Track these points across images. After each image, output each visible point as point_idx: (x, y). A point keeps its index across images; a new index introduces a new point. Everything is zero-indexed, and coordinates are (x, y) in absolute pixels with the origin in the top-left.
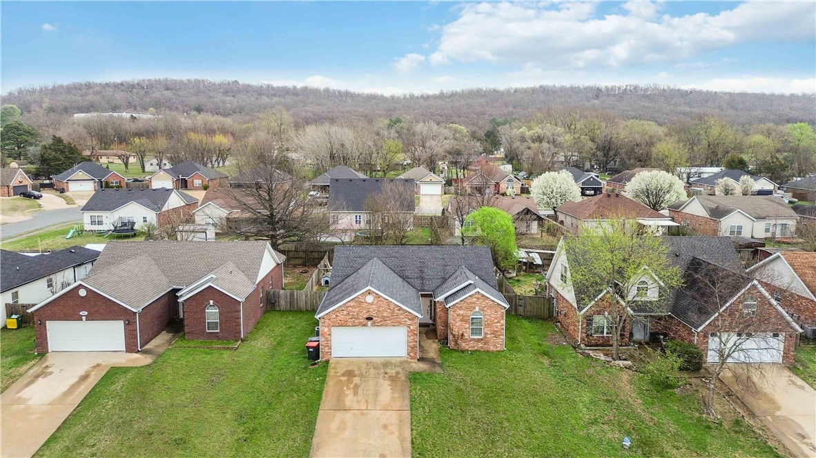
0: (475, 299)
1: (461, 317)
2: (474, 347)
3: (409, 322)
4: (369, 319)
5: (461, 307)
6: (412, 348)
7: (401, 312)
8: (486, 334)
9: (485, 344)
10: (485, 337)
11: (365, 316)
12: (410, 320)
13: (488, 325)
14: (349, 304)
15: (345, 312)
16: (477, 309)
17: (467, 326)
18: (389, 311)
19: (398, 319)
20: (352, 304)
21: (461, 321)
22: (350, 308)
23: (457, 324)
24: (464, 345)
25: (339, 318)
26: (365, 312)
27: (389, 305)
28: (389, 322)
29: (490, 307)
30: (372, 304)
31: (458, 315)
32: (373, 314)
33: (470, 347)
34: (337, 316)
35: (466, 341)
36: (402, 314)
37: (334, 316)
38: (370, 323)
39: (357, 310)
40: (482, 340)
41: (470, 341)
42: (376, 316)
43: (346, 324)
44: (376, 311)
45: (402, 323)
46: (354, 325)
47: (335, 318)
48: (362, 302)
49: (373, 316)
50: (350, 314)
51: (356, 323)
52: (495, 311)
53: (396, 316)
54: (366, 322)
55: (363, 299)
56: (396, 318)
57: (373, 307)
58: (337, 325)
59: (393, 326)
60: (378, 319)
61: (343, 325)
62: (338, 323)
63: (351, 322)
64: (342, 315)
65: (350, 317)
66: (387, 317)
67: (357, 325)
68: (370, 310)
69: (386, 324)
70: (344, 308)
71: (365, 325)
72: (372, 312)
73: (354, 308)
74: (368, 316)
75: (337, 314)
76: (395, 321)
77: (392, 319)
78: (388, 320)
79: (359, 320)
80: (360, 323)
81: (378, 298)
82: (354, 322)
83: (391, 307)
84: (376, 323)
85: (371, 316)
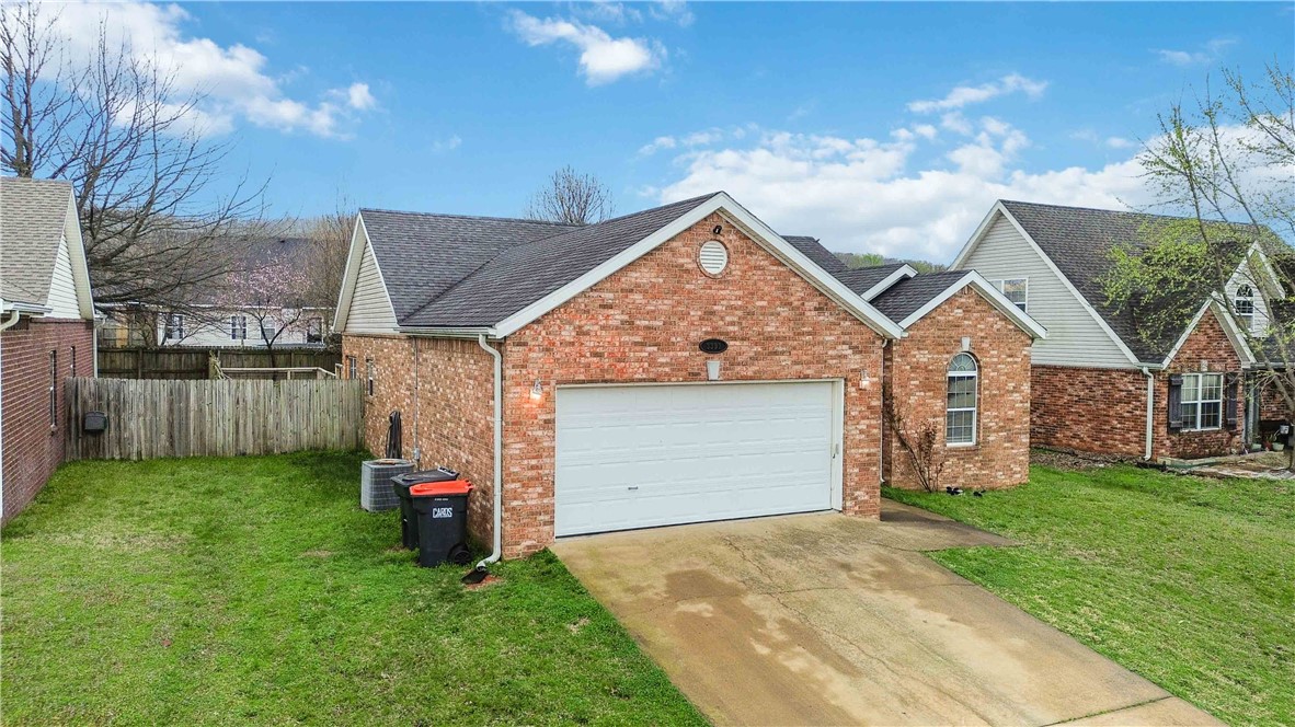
0: (959, 313)
1: (922, 376)
2: (956, 478)
3: (854, 361)
4: (713, 346)
6: (864, 467)
7: (825, 318)
9: (984, 464)
10: (982, 443)
11: (699, 333)
12: (856, 350)
14: (633, 276)
15: (617, 317)
16: (966, 344)
17: (939, 405)
18: (785, 312)
19: (818, 349)
20: (644, 276)
22: (638, 297)
23: (912, 400)
25: (589, 343)
26: (695, 314)
27: (785, 289)
28: (785, 360)
29: (997, 339)
30: (721, 280)
31: (914, 369)
32: (727, 325)
33: (946, 479)
34: (581, 332)
35: (937, 458)
36: (830, 326)
37: (568, 334)
38: (714, 367)
39: (665, 305)
40: (974, 451)
41: (947, 457)
42: (739, 334)
43: (621, 371)
44: (739, 313)
45: (830, 367)
46: (652, 376)
47: (572, 344)
48: (687, 271)
49: (727, 333)
50: (638, 322)
51: (662, 365)
52: (1008, 352)
53: (809, 333)
54: (699, 360)
55: (689, 256)
56: (808, 343)
57: (730, 295)
58: (582, 377)
59: (800, 377)
60: (744, 349)
61: (607, 377)
62: (588, 366)
63: (640, 360)
64: (603, 328)
65: (638, 339)
66: (778, 338)
67: (666, 374)
68: (715, 308)
69: (775, 368)
70: (611, 295)
71: (695, 377)
72: (722, 319)
73: (655, 298)
74: (707, 333)
75: (583, 321)
76: (805, 358)
77: (794, 348)
78: (783, 353)
79: (671, 353)
80: (677, 366)
81: (748, 257)
82: (652, 361)
83: (792, 299)
84: (738, 368)
85: (721, 333)
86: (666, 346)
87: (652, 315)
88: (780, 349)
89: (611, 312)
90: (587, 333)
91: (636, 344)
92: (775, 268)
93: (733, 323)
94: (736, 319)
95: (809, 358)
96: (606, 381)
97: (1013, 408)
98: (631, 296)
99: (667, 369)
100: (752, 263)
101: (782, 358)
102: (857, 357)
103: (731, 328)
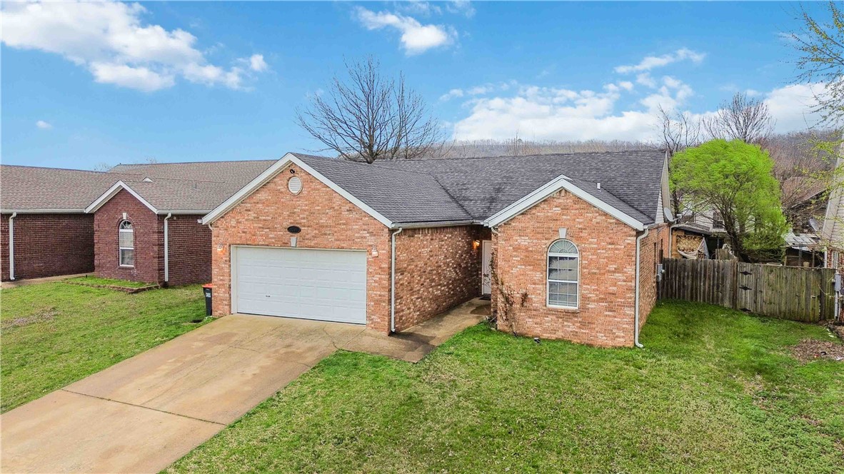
0: (558, 210)
1: (523, 255)
2: (555, 331)
3: (371, 240)
4: (294, 230)
5: (524, 229)
6: (378, 302)
7: (353, 215)
8: (585, 299)
9: (583, 325)
10: (584, 308)
11: (287, 224)
12: (371, 234)
13: (591, 277)
14: (259, 196)
15: (252, 215)
16: (562, 233)
17: (538, 276)
18: (331, 212)
19: (349, 233)
20: (263, 196)
21: (526, 262)
22: (259, 206)
23: (514, 271)
24: (529, 324)
26: (286, 213)
27: (330, 200)
28: (331, 238)
29: (597, 230)
30: (299, 197)
31: (516, 249)
32: (300, 220)
33: (545, 330)
34: (238, 222)
35: (534, 313)
36: (356, 220)
37: (233, 223)
38: (293, 239)
39: (272, 209)
40: (574, 313)
41: (547, 315)
42: (306, 224)
43: (254, 240)
44: (307, 213)
45: (356, 243)
46: (266, 243)
47: (235, 227)
48: (281, 192)
49: (300, 223)
50: (260, 218)
51: (271, 238)
52: (610, 241)
53: (344, 224)
54: (288, 237)
55: (282, 185)
56: (343, 229)
57: (302, 203)
58: (238, 242)
59: (339, 248)
60: (309, 231)
61: (249, 243)
62: (241, 237)
63: (262, 236)
64: (247, 220)
65: (261, 226)
66: (327, 226)
67: (273, 243)
68: (295, 210)
69: (325, 242)
70: (249, 205)
71: (285, 245)
72: (299, 216)
73: (268, 206)
74: (291, 223)
75: (238, 217)
76: (342, 237)
77: (336, 232)
78: (329, 234)
79: (275, 233)
80: (278, 239)
81: (311, 184)
82: (267, 237)
83: (334, 205)
84: (306, 241)
85: (297, 223)
86: (273, 229)
87: (267, 214)
88: (328, 232)
89: (250, 213)
90: (240, 223)
91: (260, 228)
92: (324, 189)
93: (304, 218)
94: (305, 216)
95: (344, 237)
96: (248, 245)
97: (615, 285)
98: (257, 205)
99: (273, 240)
100: (313, 187)
101: (329, 237)
102: (372, 238)
103: (303, 221)
